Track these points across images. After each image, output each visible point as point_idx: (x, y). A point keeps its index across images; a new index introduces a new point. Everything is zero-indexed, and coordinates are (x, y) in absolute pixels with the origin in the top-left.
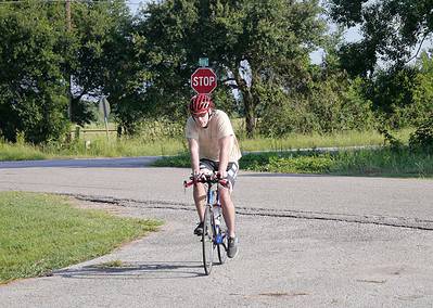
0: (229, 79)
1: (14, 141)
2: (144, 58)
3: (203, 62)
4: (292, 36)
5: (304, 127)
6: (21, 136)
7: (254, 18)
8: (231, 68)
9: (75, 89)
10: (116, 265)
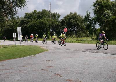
2: (60, 27)
3: (65, 27)
4: (82, 23)
5: (84, 36)
7: (76, 21)
10: (34, 56)
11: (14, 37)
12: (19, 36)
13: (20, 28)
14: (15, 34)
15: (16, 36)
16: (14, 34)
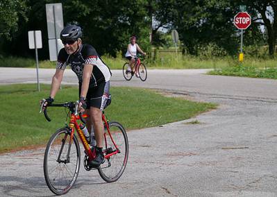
0: (258, 19)
1: (115, 57)
3: (242, 8)
6: (119, 54)
8: (260, 11)
9: (155, 23)
10: (196, 122)
11: (31, 46)
12: (51, 43)
13: (59, 6)
14: (39, 33)
15: (40, 45)
16: (31, 33)
